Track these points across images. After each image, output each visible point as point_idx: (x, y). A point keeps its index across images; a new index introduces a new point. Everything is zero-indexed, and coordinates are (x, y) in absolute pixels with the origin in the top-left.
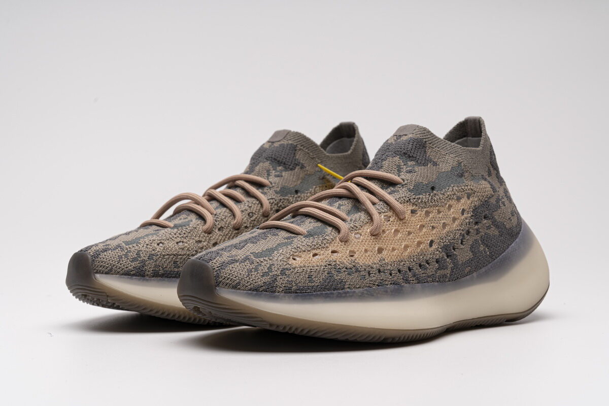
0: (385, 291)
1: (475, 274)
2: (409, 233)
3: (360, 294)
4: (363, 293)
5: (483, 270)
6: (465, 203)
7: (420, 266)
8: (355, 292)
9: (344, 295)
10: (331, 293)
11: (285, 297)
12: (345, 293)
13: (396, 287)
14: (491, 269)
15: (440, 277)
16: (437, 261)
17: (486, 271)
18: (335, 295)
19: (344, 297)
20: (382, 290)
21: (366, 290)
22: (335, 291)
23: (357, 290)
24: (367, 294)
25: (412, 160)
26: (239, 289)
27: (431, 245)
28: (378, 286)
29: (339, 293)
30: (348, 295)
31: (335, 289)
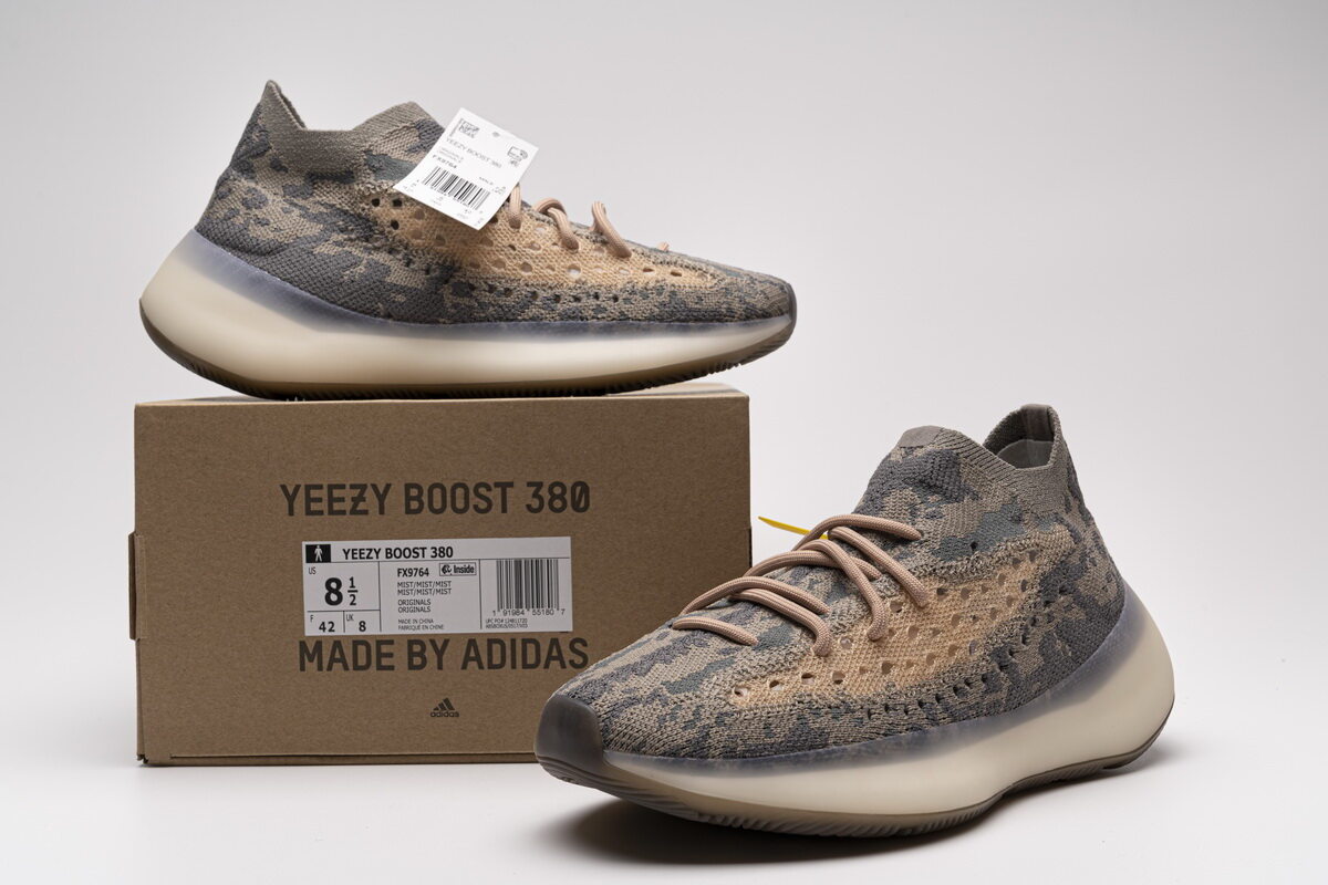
0: (896, 744)
1: (1048, 693)
2: (936, 632)
3: (854, 753)
4: (859, 751)
6: (1027, 570)
7: (956, 690)
8: (845, 750)
9: (827, 757)
10: (805, 755)
11: (724, 765)
12: (829, 753)
13: (916, 733)
15: (989, 707)
16: (984, 679)
17: (1067, 686)
19: (827, 760)
20: (893, 742)
21: (865, 744)
22: (812, 751)
23: (849, 747)
24: (865, 752)
25: (935, 492)
26: (645, 753)
27: (972, 651)
28: (885, 735)
29: (818, 754)
30: (833, 756)
31: (811, 748)
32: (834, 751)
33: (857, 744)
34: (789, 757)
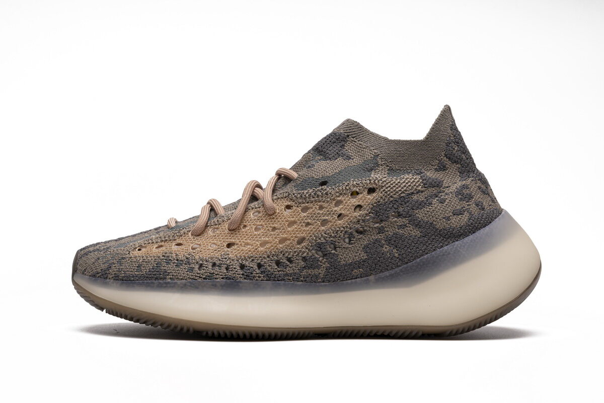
0: (213, 285)
2: (274, 229)
3: (181, 285)
4: (185, 285)
5: (387, 273)
7: (278, 263)
8: (176, 283)
9: (165, 285)
10: (152, 283)
11: (113, 283)
12: (166, 283)
13: (228, 281)
14: (401, 274)
15: (306, 277)
16: (304, 259)
17: (390, 275)
18: (156, 285)
19: (165, 287)
20: (210, 283)
21: (190, 282)
22: (157, 281)
23: (179, 282)
24: (190, 286)
27: (299, 242)
28: (204, 279)
29: (160, 283)
30: (169, 285)
31: (156, 279)
32: (169, 283)
33: (184, 281)
34: (144, 282)
